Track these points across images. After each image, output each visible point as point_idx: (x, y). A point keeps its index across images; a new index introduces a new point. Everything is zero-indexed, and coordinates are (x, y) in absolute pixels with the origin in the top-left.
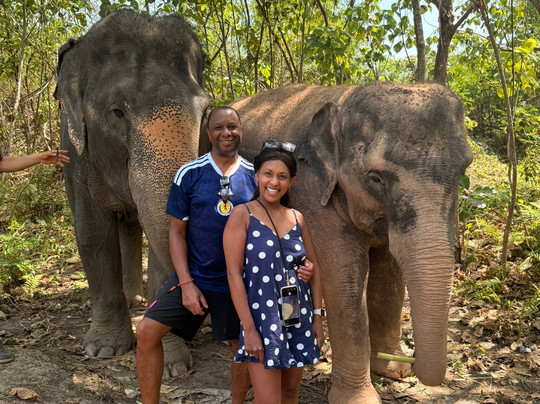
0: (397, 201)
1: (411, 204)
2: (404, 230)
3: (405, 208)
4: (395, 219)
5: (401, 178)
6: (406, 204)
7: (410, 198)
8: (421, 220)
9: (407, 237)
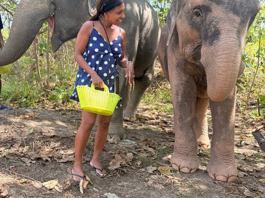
0: (209, 25)
1: (218, 26)
2: (211, 44)
3: (213, 29)
4: (206, 37)
5: (213, 10)
6: (215, 27)
7: (217, 22)
8: (223, 37)
9: (213, 47)
